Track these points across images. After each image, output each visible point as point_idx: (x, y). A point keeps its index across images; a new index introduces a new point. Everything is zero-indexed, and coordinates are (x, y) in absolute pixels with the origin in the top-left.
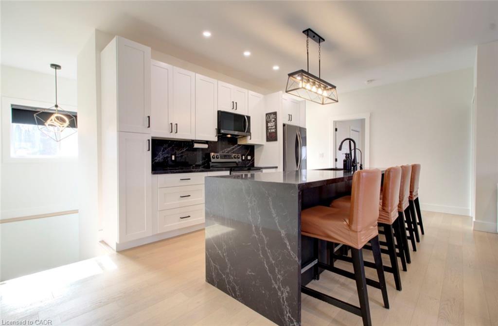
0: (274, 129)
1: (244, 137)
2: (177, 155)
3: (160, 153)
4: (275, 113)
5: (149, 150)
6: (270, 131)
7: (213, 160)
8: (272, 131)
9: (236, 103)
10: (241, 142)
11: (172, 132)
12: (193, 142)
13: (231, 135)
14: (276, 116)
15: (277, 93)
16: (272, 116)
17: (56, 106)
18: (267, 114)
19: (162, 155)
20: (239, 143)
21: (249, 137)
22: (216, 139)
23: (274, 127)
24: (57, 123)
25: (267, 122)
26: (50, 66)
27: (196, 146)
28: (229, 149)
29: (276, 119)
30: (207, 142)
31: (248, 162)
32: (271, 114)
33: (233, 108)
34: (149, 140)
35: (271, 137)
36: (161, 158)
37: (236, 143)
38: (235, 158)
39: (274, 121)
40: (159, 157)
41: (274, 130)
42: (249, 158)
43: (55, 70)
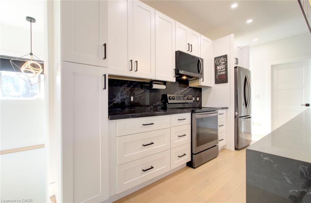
0: (223, 71)
1: (197, 78)
2: (135, 97)
3: (119, 94)
4: (225, 57)
5: (105, 88)
6: (219, 73)
7: (170, 101)
8: (221, 73)
9: (191, 45)
10: (192, 84)
11: (131, 70)
12: (152, 82)
13: (187, 76)
14: (227, 59)
15: (228, 36)
16: (222, 59)
17: (31, 54)
18: (215, 58)
19: (121, 96)
20: (190, 85)
21: (202, 79)
22: (174, 80)
23: (224, 70)
24: (32, 69)
25: (216, 66)
26: (25, 18)
27: (155, 86)
28: (182, 91)
29: (226, 62)
30: (165, 83)
31: (197, 102)
32: (220, 57)
33: (189, 50)
34: (105, 75)
35: (221, 79)
36: (120, 99)
37: (188, 84)
38: (188, 99)
39: (224, 64)
40: (118, 98)
41: (224, 73)
42: (198, 99)
43: (30, 22)
